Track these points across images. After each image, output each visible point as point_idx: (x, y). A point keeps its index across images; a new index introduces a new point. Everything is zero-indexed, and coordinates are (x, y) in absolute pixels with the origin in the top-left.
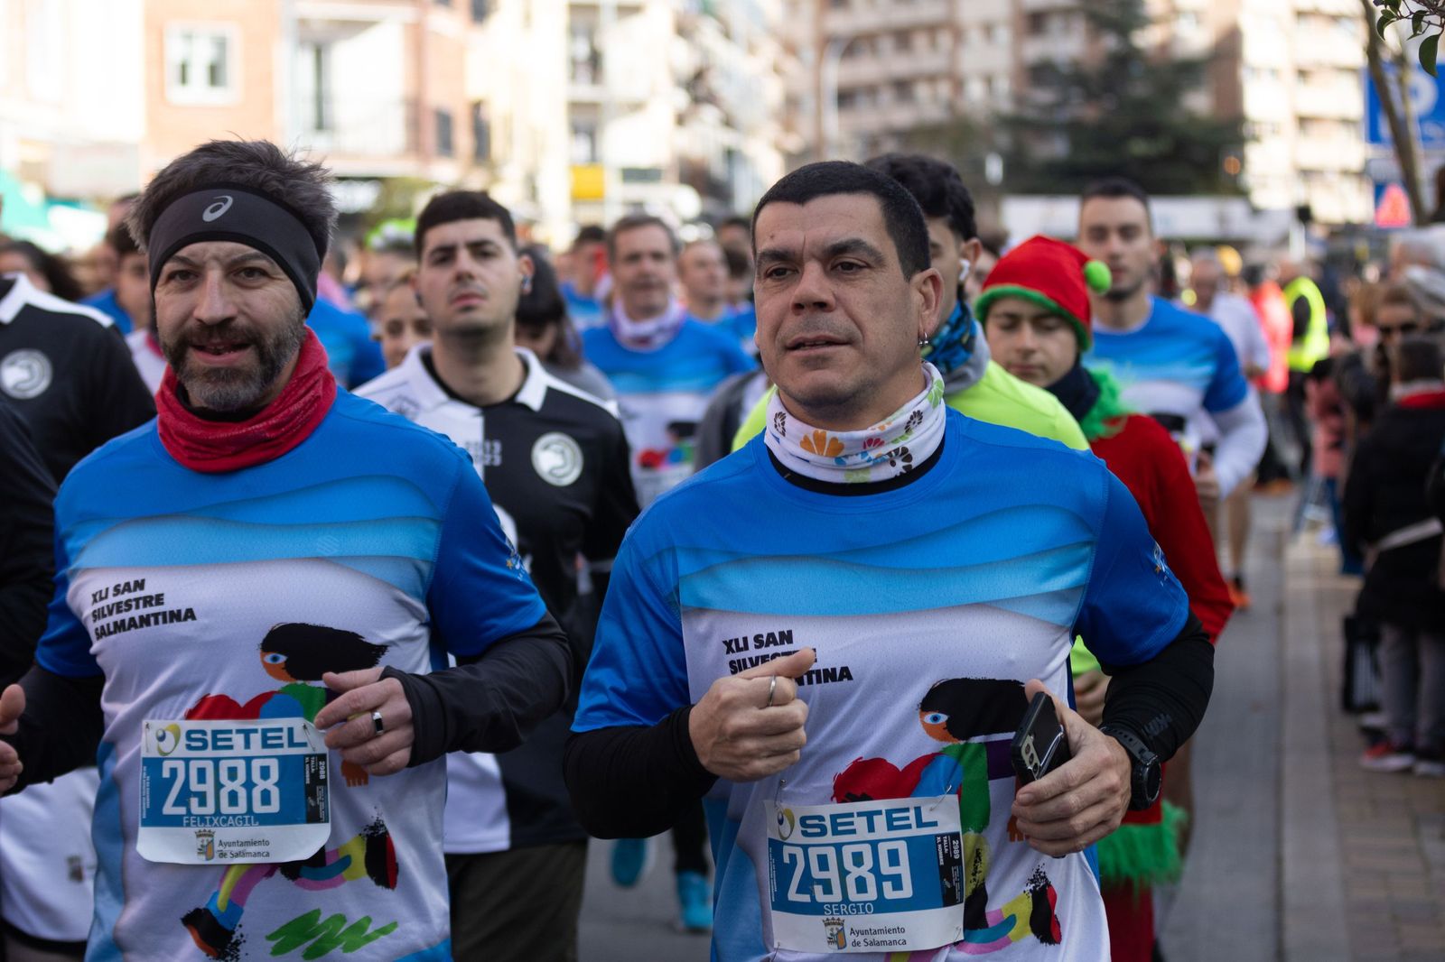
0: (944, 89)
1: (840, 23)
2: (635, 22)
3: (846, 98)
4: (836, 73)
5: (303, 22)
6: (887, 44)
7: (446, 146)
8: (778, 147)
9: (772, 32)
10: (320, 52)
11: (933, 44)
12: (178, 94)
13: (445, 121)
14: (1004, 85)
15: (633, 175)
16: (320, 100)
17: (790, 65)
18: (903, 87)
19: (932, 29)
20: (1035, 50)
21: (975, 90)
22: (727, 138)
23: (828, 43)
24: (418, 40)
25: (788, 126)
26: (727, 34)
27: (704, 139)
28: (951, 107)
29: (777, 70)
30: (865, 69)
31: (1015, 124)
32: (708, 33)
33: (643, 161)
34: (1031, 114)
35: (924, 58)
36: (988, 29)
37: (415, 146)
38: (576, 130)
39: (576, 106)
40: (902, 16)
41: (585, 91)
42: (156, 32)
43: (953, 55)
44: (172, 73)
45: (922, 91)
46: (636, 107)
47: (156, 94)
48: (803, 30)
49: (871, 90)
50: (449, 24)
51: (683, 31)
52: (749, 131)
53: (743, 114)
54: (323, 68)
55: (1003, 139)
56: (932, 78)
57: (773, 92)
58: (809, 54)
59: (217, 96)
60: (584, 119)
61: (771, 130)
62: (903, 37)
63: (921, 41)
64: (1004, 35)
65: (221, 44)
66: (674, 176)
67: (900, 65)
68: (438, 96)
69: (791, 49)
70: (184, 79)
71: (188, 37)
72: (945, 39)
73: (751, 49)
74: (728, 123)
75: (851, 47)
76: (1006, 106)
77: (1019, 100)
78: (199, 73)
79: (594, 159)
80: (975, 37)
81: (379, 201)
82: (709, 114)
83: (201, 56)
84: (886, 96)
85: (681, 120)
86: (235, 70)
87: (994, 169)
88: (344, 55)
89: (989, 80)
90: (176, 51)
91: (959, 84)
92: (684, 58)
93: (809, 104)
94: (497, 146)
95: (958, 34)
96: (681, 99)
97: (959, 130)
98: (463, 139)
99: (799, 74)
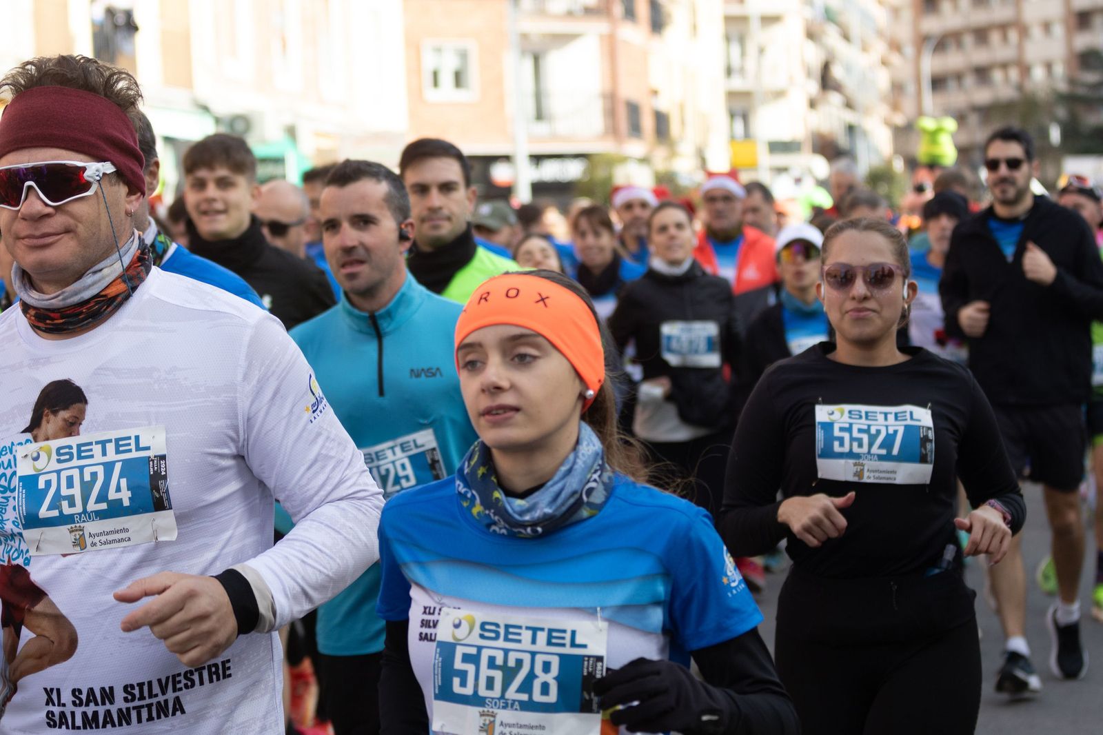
0: (1014, 74)
1: (933, 25)
2: (776, 29)
3: (938, 83)
4: (930, 64)
5: (524, 36)
6: (968, 40)
7: (636, 129)
8: (887, 123)
9: (880, 34)
10: (537, 59)
11: (1005, 38)
12: (431, 94)
13: (634, 110)
14: (1059, 70)
15: (778, 147)
16: (539, 96)
17: (895, 59)
18: (982, 73)
19: (1003, 27)
20: (1083, 41)
21: (1038, 74)
22: (849, 117)
23: (923, 40)
24: (611, 47)
25: (895, 107)
26: (846, 37)
27: (831, 118)
28: (1020, 88)
29: (884, 63)
30: (953, 60)
31: (1070, 99)
32: (832, 37)
33: (785, 136)
34: (1081, 91)
35: (998, 50)
36: (1047, 27)
37: (612, 130)
38: (732, 115)
39: (732, 95)
40: (980, 17)
41: (737, 84)
42: (414, 48)
43: (1020, 47)
44: (428, 79)
45: (997, 75)
46: (779, 94)
47: (416, 96)
48: (904, 32)
49: (959, 77)
50: (634, 34)
51: (811, 35)
52: (867, 111)
53: (860, 98)
54: (542, 70)
55: (1061, 112)
56: (1004, 66)
57: (883, 80)
58: (909, 50)
59: (461, 95)
60: (739, 105)
61: (883, 110)
62: (981, 35)
63: (995, 37)
64: (1058, 30)
65: (464, 55)
66: (807, 147)
67: (980, 56)
68: (628, 90)
69: (895, 46)
70: (436, 83)
71: (438, 50)
72: (1013, 35)
73: (865, 48)
74: (849, 105)
75: (941, 43)
76: (1062, 86)
77: (1072, 81)
78: (447, 79)
79: (747, 135)
80: (1036, 32)
81: (585, 172)
82: (835, 98)
83: (448, 65)
84: (969, 81)
85: (813, 104)
86: (474, 75)
87: (1055, 135)
88: (555, 61)
89: (1049, 66)
90: (429, 62)
91: (1025, 70)
92: (814, 56)
93: (911, 89)
94: (675, 128)
95: (1024, 31)
96: (813, 87)
97: (1027, 105)
98: (648, 123)
99: (902, 66)
